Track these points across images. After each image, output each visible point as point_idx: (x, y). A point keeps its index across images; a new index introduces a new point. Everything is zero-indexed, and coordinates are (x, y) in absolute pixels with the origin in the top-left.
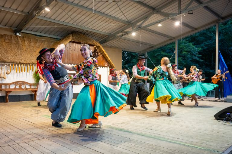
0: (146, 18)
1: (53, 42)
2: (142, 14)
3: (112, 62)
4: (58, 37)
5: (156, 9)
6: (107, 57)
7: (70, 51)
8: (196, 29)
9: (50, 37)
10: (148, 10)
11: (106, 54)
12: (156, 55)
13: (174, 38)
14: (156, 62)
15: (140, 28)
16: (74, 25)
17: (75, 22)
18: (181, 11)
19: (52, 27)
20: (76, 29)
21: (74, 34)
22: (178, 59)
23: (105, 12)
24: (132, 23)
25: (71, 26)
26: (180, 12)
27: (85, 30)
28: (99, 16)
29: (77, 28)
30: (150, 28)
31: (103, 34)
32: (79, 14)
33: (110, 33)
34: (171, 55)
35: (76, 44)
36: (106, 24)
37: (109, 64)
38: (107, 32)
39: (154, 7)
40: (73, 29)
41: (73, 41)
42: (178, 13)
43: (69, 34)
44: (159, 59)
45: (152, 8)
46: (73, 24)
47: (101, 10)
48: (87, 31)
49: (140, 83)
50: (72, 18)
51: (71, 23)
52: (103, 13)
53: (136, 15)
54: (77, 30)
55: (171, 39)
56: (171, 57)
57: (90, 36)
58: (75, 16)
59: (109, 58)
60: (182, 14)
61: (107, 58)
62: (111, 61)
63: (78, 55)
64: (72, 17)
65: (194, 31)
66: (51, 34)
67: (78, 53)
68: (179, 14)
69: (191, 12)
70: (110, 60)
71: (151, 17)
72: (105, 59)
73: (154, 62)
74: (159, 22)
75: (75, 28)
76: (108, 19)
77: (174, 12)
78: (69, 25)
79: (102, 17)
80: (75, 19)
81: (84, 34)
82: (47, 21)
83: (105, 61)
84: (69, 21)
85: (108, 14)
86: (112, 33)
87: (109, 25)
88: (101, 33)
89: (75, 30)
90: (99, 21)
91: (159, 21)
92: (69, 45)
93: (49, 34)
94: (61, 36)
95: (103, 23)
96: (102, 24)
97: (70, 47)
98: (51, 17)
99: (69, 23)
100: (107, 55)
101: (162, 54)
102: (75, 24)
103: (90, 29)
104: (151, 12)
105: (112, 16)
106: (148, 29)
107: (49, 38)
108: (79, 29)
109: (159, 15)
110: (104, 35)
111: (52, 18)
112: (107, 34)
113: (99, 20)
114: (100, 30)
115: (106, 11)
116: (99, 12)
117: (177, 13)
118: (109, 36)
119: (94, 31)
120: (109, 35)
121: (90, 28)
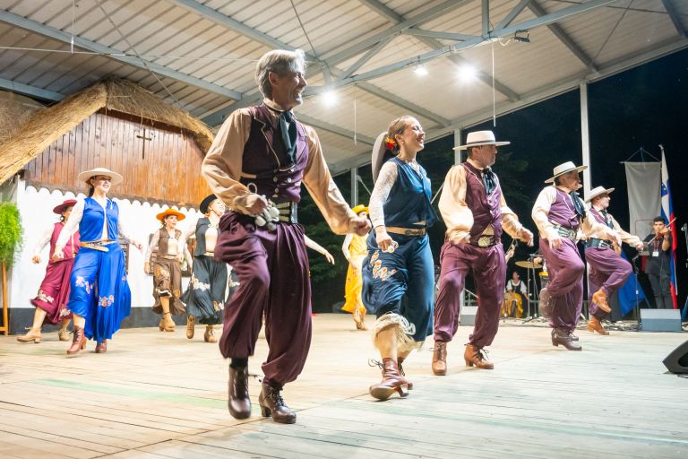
0: (374, 46)
1: (28, 108)
2: (361, 32)
4: (47, 95)
5: (405, 20)
7: (98, 146)
8: (518, 97)
9: (16, 93)
10: (383, 19)
13: (450, 123)
15: (350, 78)
16: (118, 51)
17: (124, 38)
18: (491, 29)
19: (28, 53)
20: (121, 67)
21: (113, 86)
23: (236, 13)
24: (324, 61)
25: (105, 56)
26: (489, 33)
27: (155, 73)
28: (215, 25)
29: (126, 64)
30: (377, 82)
31: (220, 91)
32: (141, 12)
33: (240, 90)
35: (122, 123)
36: (235, 55)
38: (230, 87)
39: (401, 11)
40: (112, 67)
41: (110, 108)
42: (482, 36)
43: (92, 84)
45: (396, 14)
46: (114, 47)
47: (223, 7)
48: (163, 78)
50: (116, 24)
51: (106, 42)
52: (229, 17)
53: (339, 32)
54: (125, 71)
55: (441, 127)
57: (169, 96)
58: (127, 18)
60: (494, 40)
63: (125, 161)
64: (117, 19)
65: (513, 102)
66: (18, 79)
67: (125, 154)
68: (485, 40)
69: (524, 35)
71: (392, 43)
74: (419, 61)
75: (119, 65)
76: (243, 39)
77: (468, 33)
78: (100, 49)
79: (225, 29)
80: (126, 29)
81: (148, 88)
82: (14, 26)
84: (100, 35)
85: (246, 23)
86: (250, 93)
87: (245, 60)
88: (211, 88)
89: (118, 69)
90: (211, 46)
91: (419, 57)
92: (93, 123)
93: (13, 80)
94: (58, 92)
95: (223, 51)
96: (221, 57)
97: (98, 133)
98: (31, 14)
99: (99, 42)
102: (123, 46)
103: (171, 70)
104: (391, 28)
105: (260, 29)
106: (373, 85)
107: (11, 94)
108: (132, 69)
109: (415, 40)
110: (220, 96)
111: (35, 17)
112: (231, 96)
113: (211, 40)
114: (209, 79)
115: (241, 10)
116: (216, 10)
117: (480, 34)
118: (237, 101)
119: (188, 80)
120: (239, 98)
121: (174, 66)
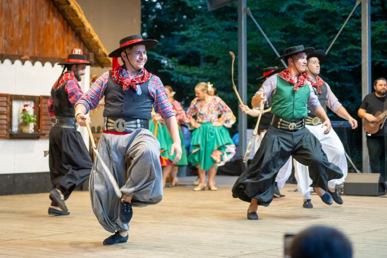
3: (100, 44)
6: (80, 20)
11: (76, 8)
12: (283, 9)
14: (285, 37)
22: (373, 28)
34: (345, 11)
37: (90, 50)
44: (297, 26)
49: (295, 131)
56: (346, 17)
59: (88, 25)
61: (83, 26)
62: (96, 38)
70: (93, 33)
72: (73, 30)
73: (277, 40)
83: (70, 37)
100: (82, 16)
101: (310, 7)
